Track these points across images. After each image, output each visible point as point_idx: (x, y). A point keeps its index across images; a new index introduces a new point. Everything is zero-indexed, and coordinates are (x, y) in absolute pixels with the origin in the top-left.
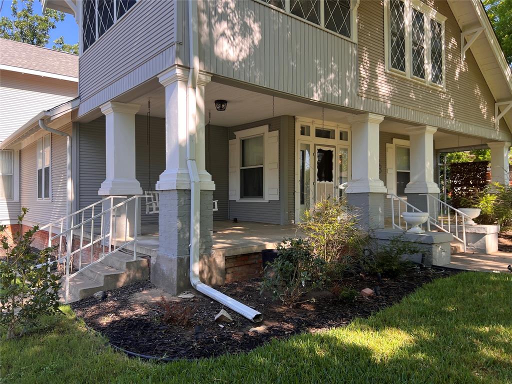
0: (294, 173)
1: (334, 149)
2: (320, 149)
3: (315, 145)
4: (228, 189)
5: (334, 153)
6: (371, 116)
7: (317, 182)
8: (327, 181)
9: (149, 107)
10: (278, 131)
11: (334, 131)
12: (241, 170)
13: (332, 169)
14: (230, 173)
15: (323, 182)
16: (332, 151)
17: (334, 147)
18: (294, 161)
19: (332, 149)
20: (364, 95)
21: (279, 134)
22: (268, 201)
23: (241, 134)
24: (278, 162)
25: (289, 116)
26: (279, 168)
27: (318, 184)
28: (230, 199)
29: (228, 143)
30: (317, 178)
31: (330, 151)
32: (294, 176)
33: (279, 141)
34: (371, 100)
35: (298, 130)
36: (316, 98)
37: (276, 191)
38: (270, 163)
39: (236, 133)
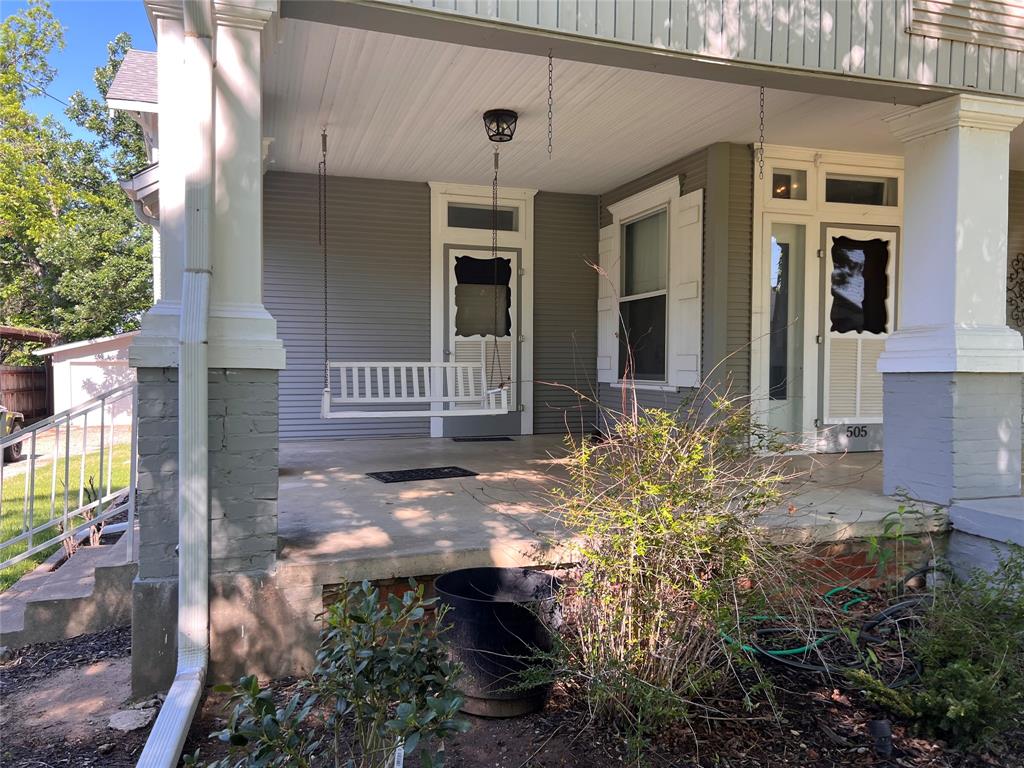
0: (750, 311)
1: (894, 234)
2: (843, 238)
3: (824, 226)
4: (596, 354)
5: (892, 248)
6: (969, 105)
7: (831, 336)
8: (865, 332)
9: (325, 150)
10: (701, 191)
11: (894, 181)
12: (621, 304)
13: (885, 295)
14: (600, 314)
15: (853, 334)
16: (887, 243)
17: (895, 229)
18: (751, 276)
19: (884, 236)
20: (935, 31)
21: (704, 197)
22: (674, 390)
23: (624, 210)
24: (700, 279)
25: (732, 147)
26: (703, 297)
27: (833, 341)
28: (599, 381)
29: (597, 236)
30: (829, 324)
31: (877, 241)
32: (750, 318)
33: (704, 219)
34: (971, 49)
35: (763, 186)
36: (718, 48)
37: (694, 363)
38: (681, 284)
39: (612, 209)
